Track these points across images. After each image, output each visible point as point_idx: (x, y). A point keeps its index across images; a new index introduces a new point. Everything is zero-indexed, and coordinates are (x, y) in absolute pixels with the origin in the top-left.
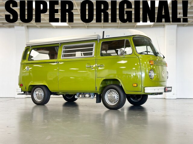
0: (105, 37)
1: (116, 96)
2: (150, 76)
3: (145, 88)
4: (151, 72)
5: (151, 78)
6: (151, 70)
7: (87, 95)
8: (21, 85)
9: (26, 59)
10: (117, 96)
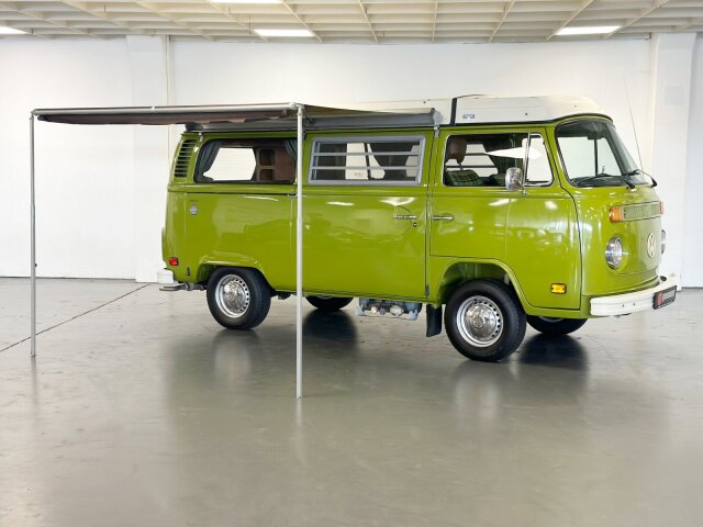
0: (459, 120)
1: (492, 317)
2: (609, 259)
3: (593, 301)
4: (612, 245)
5: (612, 267)
6: (613, 240)
7: (397, 310)
8: (172, 262)
9: (185, 176)
10: (498, 318)
